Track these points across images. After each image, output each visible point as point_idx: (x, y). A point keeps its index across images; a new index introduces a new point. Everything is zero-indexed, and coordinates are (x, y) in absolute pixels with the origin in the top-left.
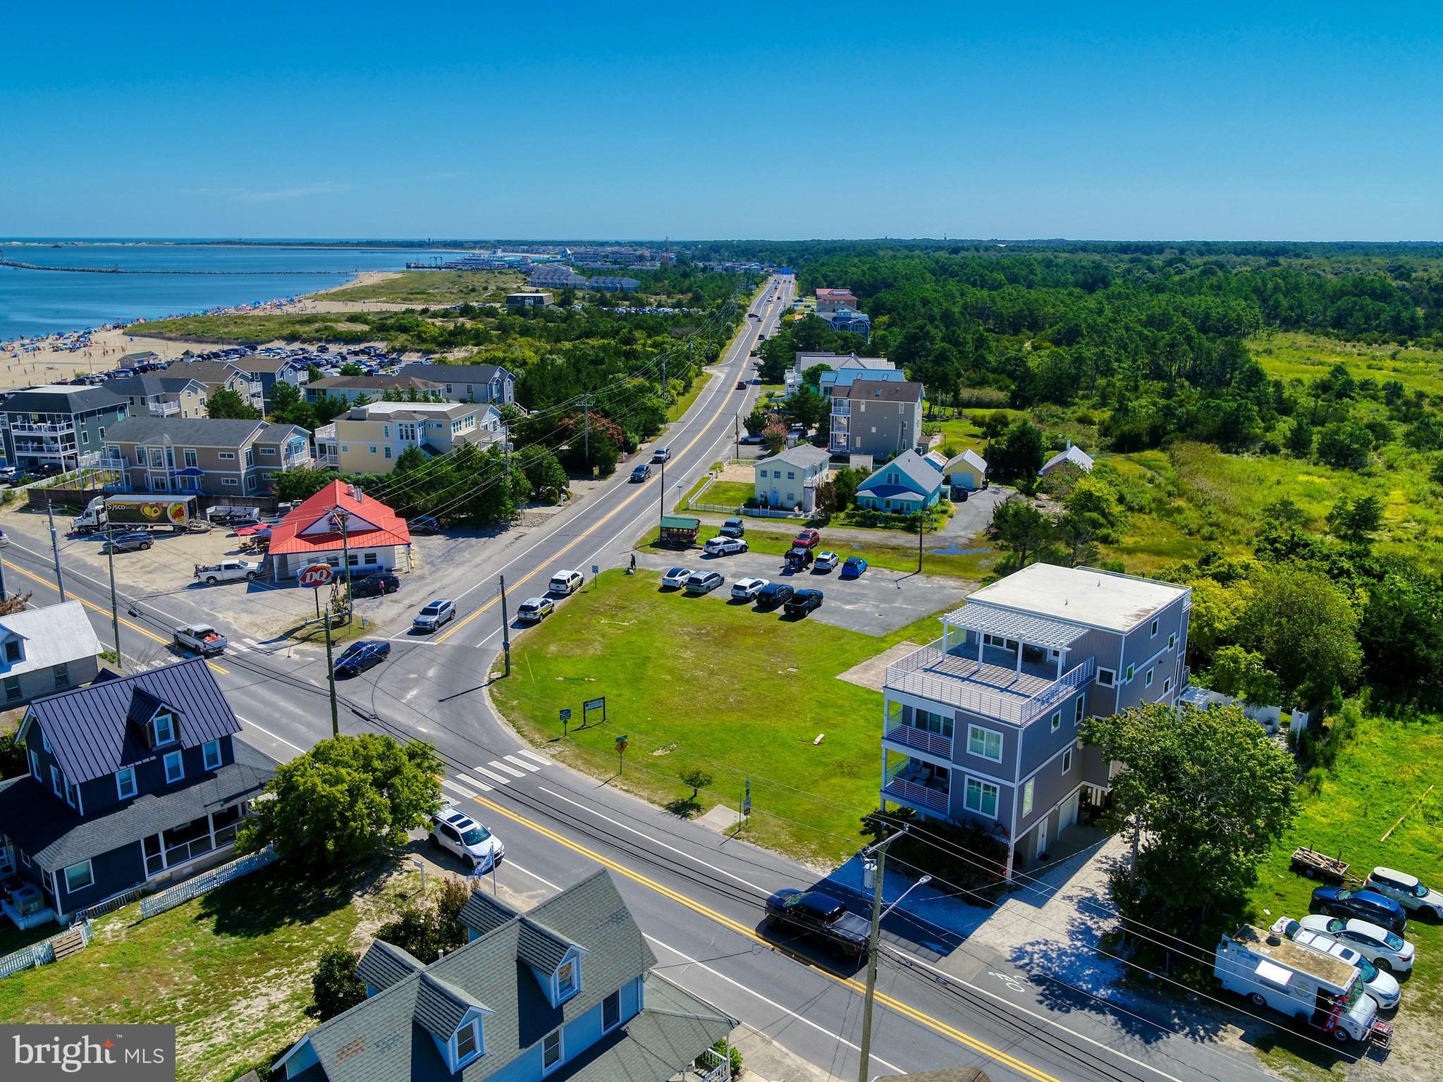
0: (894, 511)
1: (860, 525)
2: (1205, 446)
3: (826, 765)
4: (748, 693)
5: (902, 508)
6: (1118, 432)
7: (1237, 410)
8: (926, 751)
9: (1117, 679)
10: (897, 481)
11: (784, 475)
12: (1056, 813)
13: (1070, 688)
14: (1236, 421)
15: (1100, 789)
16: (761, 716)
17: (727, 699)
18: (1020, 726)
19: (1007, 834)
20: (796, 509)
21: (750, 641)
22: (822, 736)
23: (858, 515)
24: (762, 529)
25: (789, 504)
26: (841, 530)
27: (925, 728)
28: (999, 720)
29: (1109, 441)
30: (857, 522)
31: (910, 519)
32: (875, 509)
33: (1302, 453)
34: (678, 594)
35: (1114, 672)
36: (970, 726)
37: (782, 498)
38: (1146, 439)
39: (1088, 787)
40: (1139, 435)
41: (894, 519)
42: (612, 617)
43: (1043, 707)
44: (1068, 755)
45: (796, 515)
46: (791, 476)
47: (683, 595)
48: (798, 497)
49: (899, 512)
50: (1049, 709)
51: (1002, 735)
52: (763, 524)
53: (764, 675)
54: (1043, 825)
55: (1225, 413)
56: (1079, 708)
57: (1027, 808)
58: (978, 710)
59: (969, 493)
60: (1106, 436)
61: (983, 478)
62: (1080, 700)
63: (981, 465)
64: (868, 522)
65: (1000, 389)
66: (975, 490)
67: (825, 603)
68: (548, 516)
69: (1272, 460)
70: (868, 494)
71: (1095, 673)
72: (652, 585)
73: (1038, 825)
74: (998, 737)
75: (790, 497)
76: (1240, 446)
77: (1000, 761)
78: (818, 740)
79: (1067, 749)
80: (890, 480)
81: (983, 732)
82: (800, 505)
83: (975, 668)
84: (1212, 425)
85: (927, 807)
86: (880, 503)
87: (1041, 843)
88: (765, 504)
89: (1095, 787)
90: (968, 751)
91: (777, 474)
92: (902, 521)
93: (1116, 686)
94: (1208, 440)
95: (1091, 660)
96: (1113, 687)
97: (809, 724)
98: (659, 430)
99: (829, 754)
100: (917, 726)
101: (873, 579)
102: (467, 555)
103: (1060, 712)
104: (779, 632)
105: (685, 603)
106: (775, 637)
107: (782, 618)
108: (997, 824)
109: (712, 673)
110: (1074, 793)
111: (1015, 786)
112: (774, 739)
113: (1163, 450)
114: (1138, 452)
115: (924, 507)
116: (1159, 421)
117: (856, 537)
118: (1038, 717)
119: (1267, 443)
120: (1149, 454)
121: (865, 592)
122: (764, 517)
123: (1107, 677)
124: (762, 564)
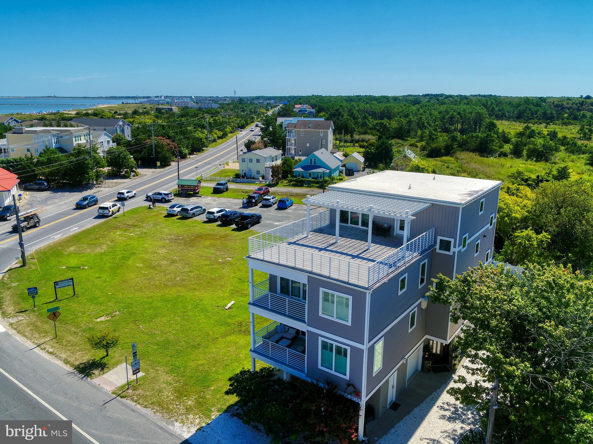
0: (313, 178)
1: (294, 185)
2: (471, 154)
3: (229, 325)
4: (192, 274)
5: (318, 177)
6: (430, 148)
7: (486, 137)
8: (284, 315)
9: (455, 247)
10: (315, 162)
11: (254, 161)
12: (404, 366)
13: (415, 254)
14: (486, 142)
15: (440, 341)
16: (195, 289)
17: (175, 278)
18: (367, 289)
19: (358, 394)
20: (261, 178)
21: (208, 243)
22: (233, 302)
23: (294, 181)
24: (240, 188)
25: (256, 176)
26: (283, 188)
27: (287, 294)
28: (347, 283)
29: (425, 152)
30: (293, 184)
31: (322, 182)
32: (303, 177)
33: (519, 156)
34: (174, 218)
35: (452, 240)
36: (322, 290)
37: (254, 174)
38: (443, 151)
39: (429, 340)
40: (440, 150)
41: (313, 182)
42: (125, 231)
43: (390, 270)
44: (414, 314)
45: (261, 182)
46: (258, 161)
47: (177, 219)
48: (262, 172)
49: (316, 179)
50: (397, 272)
51: (350, 298)
52: (241, 186)
53: (208, 263)
54: (393, 378)
55: (481, 139)
56: (423, 274)
57: (378, 365)
58: (327, 274)
59: (355, 173)
60: (424, 150)
61: (363, 166)
62: (424, 265)
63: (362, 160)
64: (299, 184)
65: (374, 135)
66: (358, 171)
67: (263, 221)
68: (120, 183)
69: (505, 159)
70: (300, 169)
71: (435, 243)
72: (161, 214)
73: (388, 379)
74: (348, 299)
75: (258, 173)
76: (488, 154)
77: (349, 324)
78: (229, 305)
79: (413, 309)
80: (311, 163)
81: (333, 295)
82: (263, 177)
83: (333, 241)
84: (474, 144)
85: (289, 366)
86: (306, 173)
87: (392, 394)
88: (244, 176)
89: (435, 339)
90: (321, 314)
91: (251, 161)
92: (317, 183)
93: (454, 253)
94: (473, 151)
95: (432, 231)
96: (451, 253)
97: (226, 294)
98: (203, 150)
99: (234, 316)
100: (282, 292)
101: (296, 209)
102: (57, 200)
103: (406, 275)
104: (229, 237)
105: (177, 222)
106: (225, 240)
107: (234, 230)
108: (349, 384)
109: (173, 262)
110: (419, 346)
111: (365, 347)
112: (197, 306)
113: (452, 156)
114: (440, 157)
115: (330, 176)
116: (449, 142)
117: (291, 191)
118: (386, 280)
119: (501, 152)
120: (445, 158)
121: (290, 216)
122: (243, 183)
123: (446, 245)
124: (233, 203)
